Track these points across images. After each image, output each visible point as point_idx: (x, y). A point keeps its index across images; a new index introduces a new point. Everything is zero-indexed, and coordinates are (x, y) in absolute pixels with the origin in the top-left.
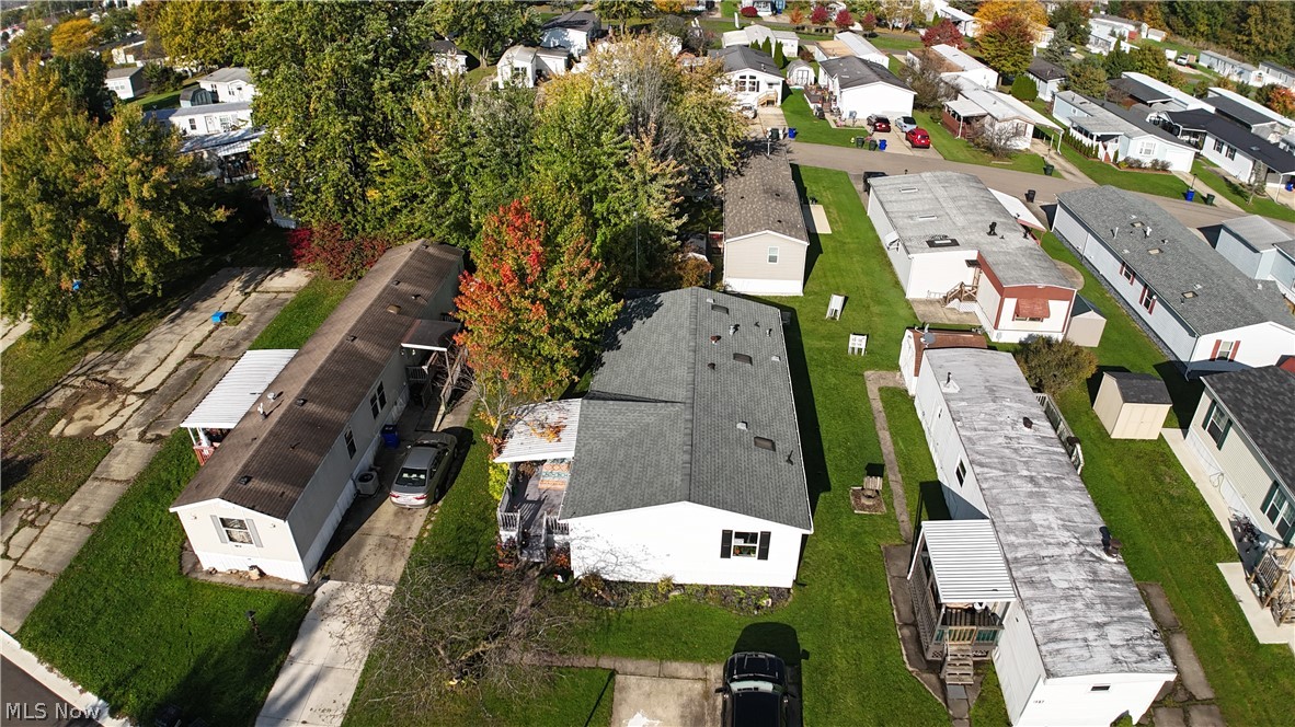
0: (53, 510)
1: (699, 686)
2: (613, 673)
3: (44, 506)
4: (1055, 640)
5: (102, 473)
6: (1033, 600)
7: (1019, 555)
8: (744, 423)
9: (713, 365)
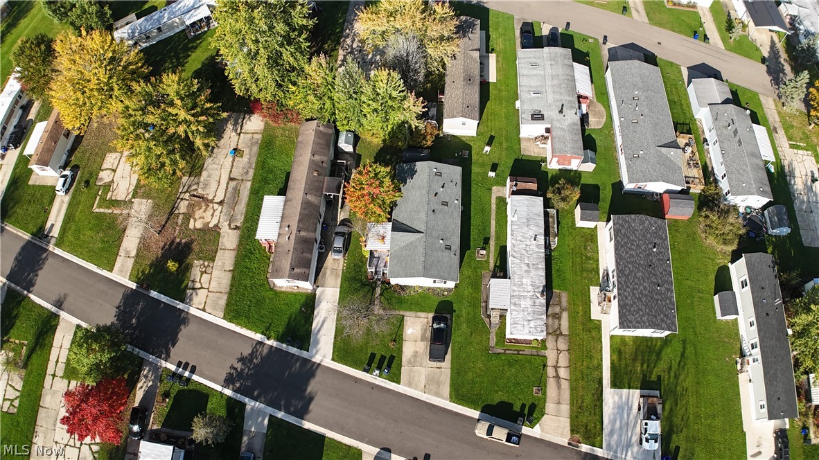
0: (211, 265)
1: (426, 320)
2: (403, 316)
3: (206, 264)
4: (515, 324)
5: (222, 246)
6: (514, 310)
7: (515, 294)
8: (442, 239)
9: (434, 211)
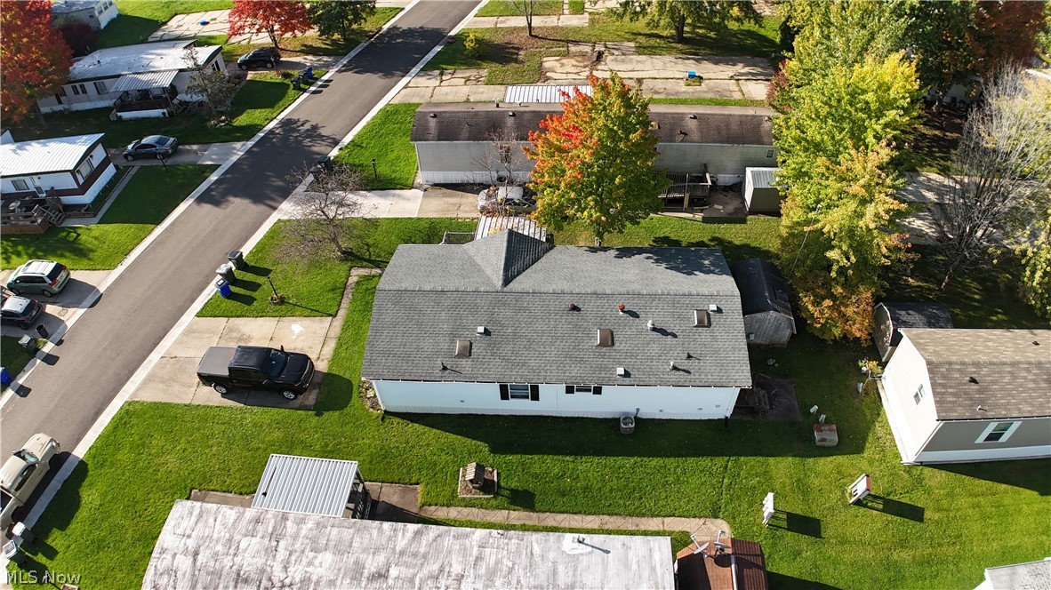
2: (334, 315)
8: (487, 332)
9: (575, 308)
